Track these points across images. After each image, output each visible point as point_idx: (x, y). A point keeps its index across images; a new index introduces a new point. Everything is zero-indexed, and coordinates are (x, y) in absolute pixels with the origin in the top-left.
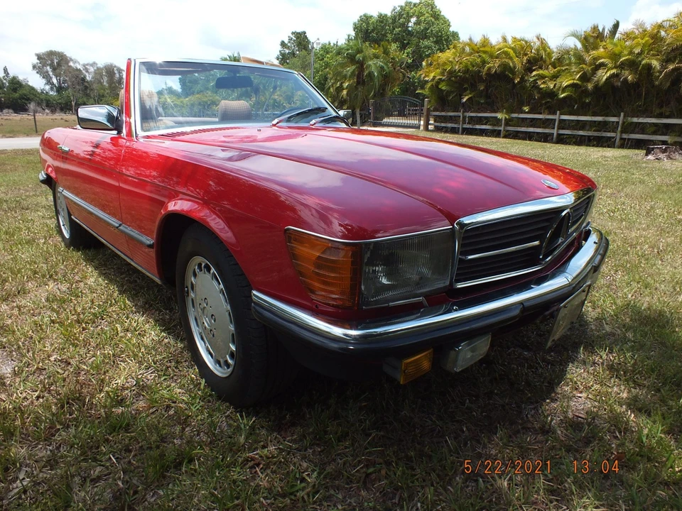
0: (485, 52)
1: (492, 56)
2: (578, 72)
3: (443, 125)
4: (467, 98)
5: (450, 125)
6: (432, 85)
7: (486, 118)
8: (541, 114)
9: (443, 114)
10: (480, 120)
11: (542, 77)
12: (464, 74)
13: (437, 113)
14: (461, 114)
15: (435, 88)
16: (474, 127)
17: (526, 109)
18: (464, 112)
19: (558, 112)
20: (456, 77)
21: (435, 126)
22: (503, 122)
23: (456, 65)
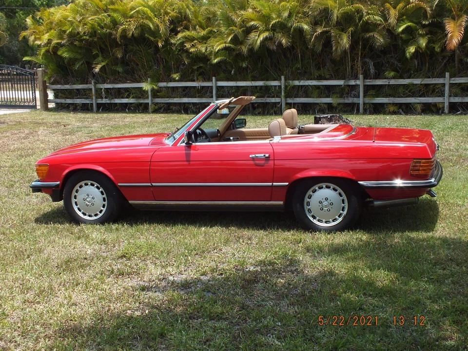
0: (115, 11)
1: (125, 15)
2: (229, 35)
3: (69, 101)
4: (99, 66)
5: (78, 101)
6: (47, 51)
7: (127, 89)
8: (194, 81)
9: (67, 87)
10: (119, 93)
11: (190, 39)
12: (90, 37)
13: (59, 87)
14: (92, 86)
15: (52, 54)
16: (113, 101)
17: (176, 76)
18: (95, 83)
19: (214, 78)
20: (81, 41)
21: (57, 104)
22: (150, 93)
23: (78, 26)
